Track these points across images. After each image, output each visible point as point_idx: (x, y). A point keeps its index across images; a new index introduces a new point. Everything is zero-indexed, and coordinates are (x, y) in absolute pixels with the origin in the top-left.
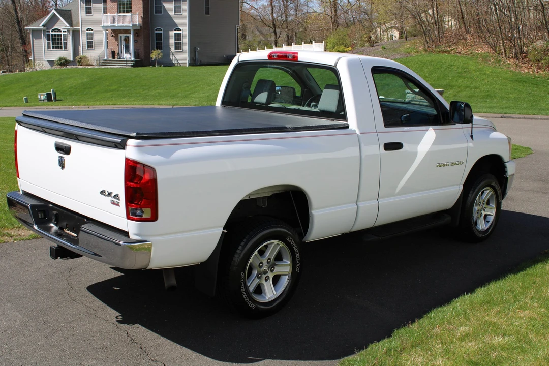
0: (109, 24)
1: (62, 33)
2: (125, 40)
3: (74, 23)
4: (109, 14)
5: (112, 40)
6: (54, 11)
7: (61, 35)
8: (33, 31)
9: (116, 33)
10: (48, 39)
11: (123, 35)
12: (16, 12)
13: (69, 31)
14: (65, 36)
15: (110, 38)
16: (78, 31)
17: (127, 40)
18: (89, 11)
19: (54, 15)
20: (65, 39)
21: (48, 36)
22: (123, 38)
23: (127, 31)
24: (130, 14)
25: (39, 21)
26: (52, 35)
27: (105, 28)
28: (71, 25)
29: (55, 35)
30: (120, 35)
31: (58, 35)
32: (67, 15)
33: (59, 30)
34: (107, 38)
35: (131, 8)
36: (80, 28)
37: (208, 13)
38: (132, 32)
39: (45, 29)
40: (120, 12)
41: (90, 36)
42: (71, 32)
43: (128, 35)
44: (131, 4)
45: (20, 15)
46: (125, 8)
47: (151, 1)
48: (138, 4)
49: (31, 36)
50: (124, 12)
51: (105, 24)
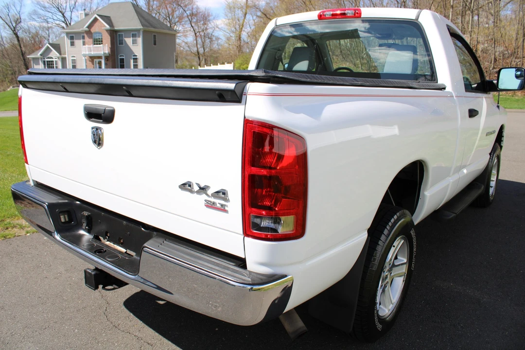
0: (87, 53)
1: (54, 60)
2: (99, 63)
3: (62, 52)
4: (87, 46)
5: (90, 63)
6: (48, 45)
7: (53, 61)
8: (34, 59)
9: (92, 58)
10: (44, 64)
11: (97, 60)
12: (21, 47)
13: (59, 58)
14: (56, 61)
15: (88, 62)
16: (65, 58)
17: (100, 63)
18: (72, 44)
19: (48, 47)
20: (56, 64)
21: (44, 62)
22: (97, 62)
23: (100, 57)
24: (101, 45)
25: (37, 52)
26: (47, 61)
27: (85, 56)
28: (60, 54)
29: (49, 61)
30: (95, 60)
31: (51, 61)
32: (57, 47)
33: (51, 58)
34: (86, 62)
35: (102, 41)
36: (66, 56)
37: (155, 44)
38: (103, 58)
39: (42, 57)
40: (95, 44)
41: (74, 61)
42: (60, 59)
43: (100, 60)
44: (102, 39)
45: (23, 49)
46: (98, 42)
47: (116, 36)
48: (107, 39)
49: (32, 62)
50: (97, 44)
51: (83, 53)
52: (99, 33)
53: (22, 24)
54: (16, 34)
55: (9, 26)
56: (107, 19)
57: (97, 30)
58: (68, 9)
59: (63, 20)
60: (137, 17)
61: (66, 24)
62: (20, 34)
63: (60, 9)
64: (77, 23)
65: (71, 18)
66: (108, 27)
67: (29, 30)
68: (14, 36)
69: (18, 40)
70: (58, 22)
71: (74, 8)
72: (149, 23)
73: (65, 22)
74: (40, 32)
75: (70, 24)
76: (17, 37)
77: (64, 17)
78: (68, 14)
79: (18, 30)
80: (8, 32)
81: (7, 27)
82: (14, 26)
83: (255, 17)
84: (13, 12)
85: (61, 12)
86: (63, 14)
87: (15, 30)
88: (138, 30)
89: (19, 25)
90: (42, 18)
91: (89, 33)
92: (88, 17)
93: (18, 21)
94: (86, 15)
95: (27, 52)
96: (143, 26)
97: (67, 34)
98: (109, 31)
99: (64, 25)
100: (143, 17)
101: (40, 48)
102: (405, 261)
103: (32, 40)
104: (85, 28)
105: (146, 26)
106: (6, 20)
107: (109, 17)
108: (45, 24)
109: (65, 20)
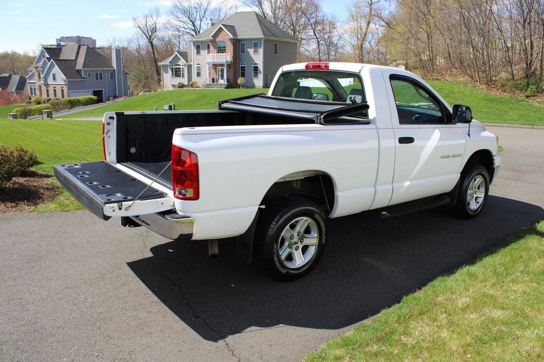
0: (211, 61)
1: (181, 67)
2: (221, 71)
3: (189, 60)
4: (211, 54)
5: (213, 71)
6: (176, 53)
7: (180, 68)
8: (163, 66)
9: (215, 66)
10: (172, 71)
11: (220, 68)
12: (154, 54)
13: (185, 65)
14: (183, 68)
15: (212, 70)
16: (191, 65)
17: (222, 71)
18: (198, 53)
19: (177, 55)
20: (183, 71)
21: (172, 68)
22: (220, 70)
23: (222, 65)
24: (224, 54)
25: (167, 59)
26: (175, 68)
27: (209, 63)
28: (187, 62)
29: (177, 68)
30: (218, 68)
31: (178, 68)
32: (185, 55)
33: (179, 65)
34: (209, 70)
35: (225, 50)
36: (192, 63)
37: (276, 53)
38: (226, 65)
39: (170, 64)
40: (218, 53)
41: (199, 68)
42: (187, 66)
43: (223, 68)
44: (225, 47)
45: (156, 56)
46: (221, 50)
47: (239, 45)
48: (230, 48)
49: (162, 69)
50: (221, 53)
51: (209, 61)
52: (224, 42)
53: (157, 33)
54: (151, 43)
55: (146, 35)
56: (231, 29)
57: (221, 40)
58: (198, 18)
59: (193, 28)
60: (259, 26)
61: (196, 32)
62: (155, 42)
63: (191, 18)
64: (205, 31)
65: (200, 27)
66: (231, 36)
67: (163, 38)
68: (150, 44)
69: (153, 48)
70: (188, 31)
71: (203, 17)
72: (271, 32)
73: (195, 30)
74: (173, 40)
75: (199, 32)
76: (152, 45)
77: (194, 25)
78: (197, 23)
79: (153, 39)
80: (145, 41)
81: (145, 36)
82: (150, 35)
83: (377, 26)
84: (150, 22)
85: (191, 21)
86: (193, 23)
87: (150, 39)
88: (260, 39)
89: (155, 33)
90: (175, 27)
91: (213, 41)
92: (214, 26)
93: (154, 30)
94: (213, 24)
95: (160, 58)
96: (264, 35)
97: (194, 42)
98: (232, 41)
99: (193, 33)
100: (265, 27)
101: (171, 55)
102: (316, 235)
103: (165, 47)
104: (210, 38)
105: (268, 36)
106: (143, 30)
107: (234, 26)
108: (177, 33)
109: (195, 28)
